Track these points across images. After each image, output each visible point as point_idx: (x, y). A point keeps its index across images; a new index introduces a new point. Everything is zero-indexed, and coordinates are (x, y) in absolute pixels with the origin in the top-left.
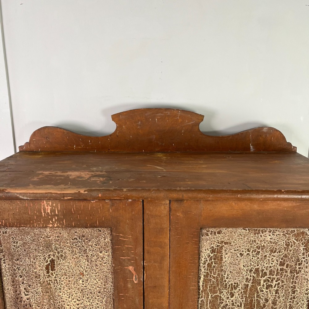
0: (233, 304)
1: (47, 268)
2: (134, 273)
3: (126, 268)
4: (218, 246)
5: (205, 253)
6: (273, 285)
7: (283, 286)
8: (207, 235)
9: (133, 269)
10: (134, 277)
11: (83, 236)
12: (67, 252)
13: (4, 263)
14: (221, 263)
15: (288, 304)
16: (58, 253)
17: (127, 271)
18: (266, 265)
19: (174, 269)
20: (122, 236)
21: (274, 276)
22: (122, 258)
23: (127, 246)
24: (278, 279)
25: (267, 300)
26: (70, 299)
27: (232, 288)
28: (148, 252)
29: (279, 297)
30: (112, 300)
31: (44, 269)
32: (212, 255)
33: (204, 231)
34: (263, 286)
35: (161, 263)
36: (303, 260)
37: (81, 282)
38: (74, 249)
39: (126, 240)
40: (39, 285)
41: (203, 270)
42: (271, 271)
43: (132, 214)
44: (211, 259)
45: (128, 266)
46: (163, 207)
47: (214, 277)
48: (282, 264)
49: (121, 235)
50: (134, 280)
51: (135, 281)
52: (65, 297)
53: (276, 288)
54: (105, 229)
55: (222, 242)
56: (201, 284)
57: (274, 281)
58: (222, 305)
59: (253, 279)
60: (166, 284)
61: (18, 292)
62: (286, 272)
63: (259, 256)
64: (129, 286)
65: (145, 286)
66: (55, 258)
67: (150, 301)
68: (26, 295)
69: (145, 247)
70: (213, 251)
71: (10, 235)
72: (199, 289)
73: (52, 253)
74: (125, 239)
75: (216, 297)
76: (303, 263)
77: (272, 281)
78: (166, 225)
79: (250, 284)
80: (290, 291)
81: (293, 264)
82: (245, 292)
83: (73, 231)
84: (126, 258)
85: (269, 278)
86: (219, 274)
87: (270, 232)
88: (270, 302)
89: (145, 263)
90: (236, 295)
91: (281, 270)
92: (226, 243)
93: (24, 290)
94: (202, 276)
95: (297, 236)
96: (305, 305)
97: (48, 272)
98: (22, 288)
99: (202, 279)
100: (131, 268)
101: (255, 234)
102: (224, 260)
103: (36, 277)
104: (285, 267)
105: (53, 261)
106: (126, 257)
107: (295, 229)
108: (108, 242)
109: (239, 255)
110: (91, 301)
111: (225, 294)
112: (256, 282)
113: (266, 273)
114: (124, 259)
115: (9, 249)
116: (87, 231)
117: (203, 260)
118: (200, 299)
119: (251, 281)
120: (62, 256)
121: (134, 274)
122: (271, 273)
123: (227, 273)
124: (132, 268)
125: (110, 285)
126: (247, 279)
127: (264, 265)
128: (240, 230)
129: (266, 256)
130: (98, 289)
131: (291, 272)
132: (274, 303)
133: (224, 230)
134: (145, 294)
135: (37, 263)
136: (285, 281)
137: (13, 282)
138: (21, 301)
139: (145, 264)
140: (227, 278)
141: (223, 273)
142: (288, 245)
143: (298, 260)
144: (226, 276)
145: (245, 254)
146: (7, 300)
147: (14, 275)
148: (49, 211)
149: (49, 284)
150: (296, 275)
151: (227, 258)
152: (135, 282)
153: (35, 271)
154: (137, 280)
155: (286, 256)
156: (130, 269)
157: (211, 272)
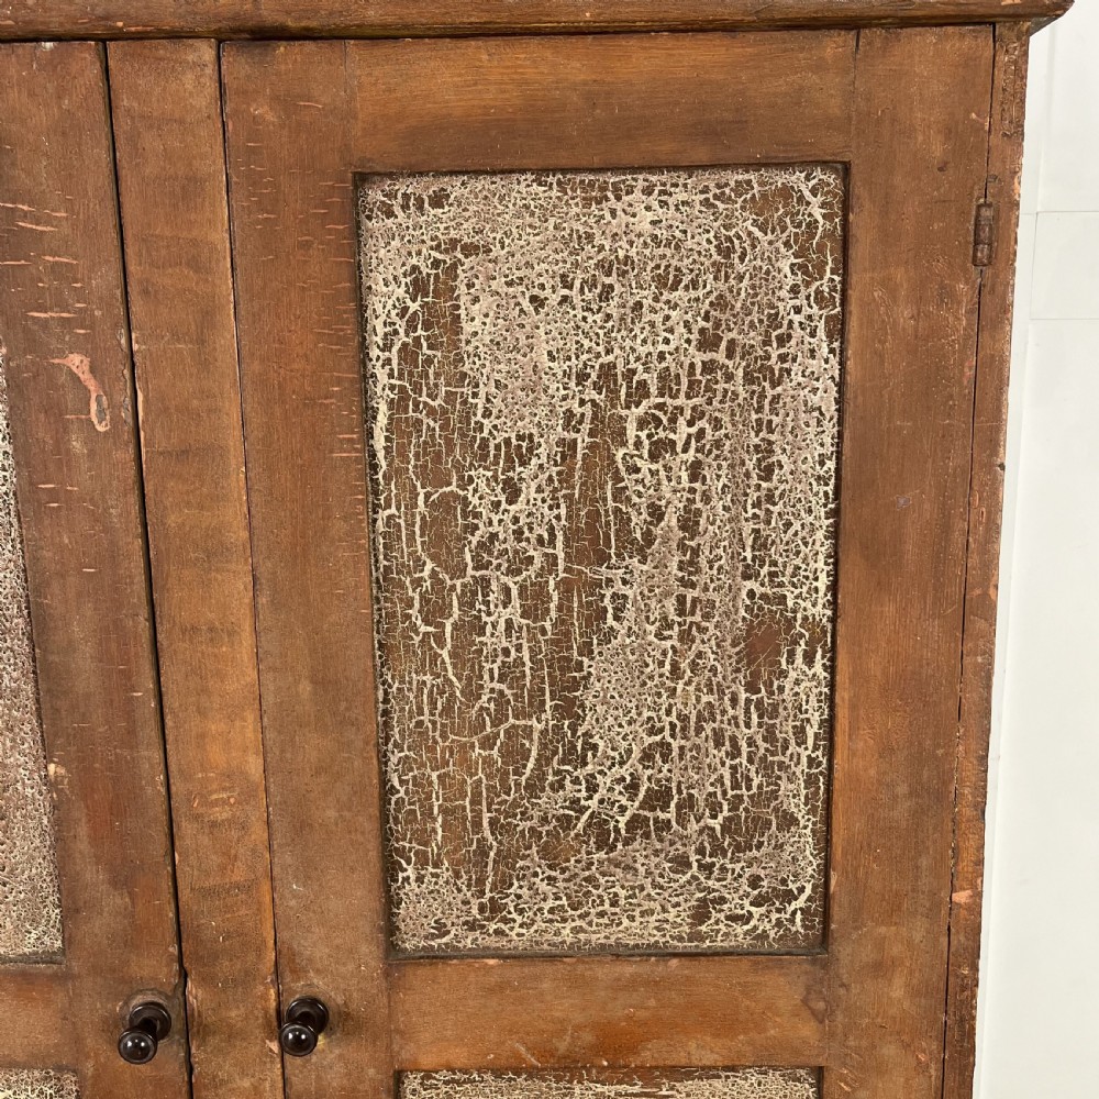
0: (518, 534)
2: (91, 384)
3: (56, 361)
4: (436, 264)
5: (387, 298)
6: (679, 438)
7: (718, 444)
8: (390, 214)
9: (86, 368)
10: (94, 407)
14: (455, 344)
15: (748, 528)
17: (63, 378)
18: (643, 351)
19: (256, 366)
20: (25, 213)
21: (681, 401)
22: (36, 314)
23: (51, 259)
24: (698, 414)
25: (657, 514)
27: (509, 459)
28: (146, 292)
29: (706, 499)
30: (15, 521)
32: (414, 307)
33: (375, 195)
34: (638, 444)
35: (202, 342)
36: (797, 318)
39: (42, 232)
41: (382, 375)
42: (664, 377)
43: (60, 107)
44: (411, 326)
45: (62, 354)
46: (189, 79)
47: (431, 412)
48: (708, 342)
49: (25, 208)
50: (96, 422)
51: (100, 422)
53: (691, 456)
55: (454, 243)
56: (379, 442)
57: (681, 421)
58: (475, 540)
59: (595, 417)
60: (233, 439)
62: (729, 377)
63: (612, 308)
64: (76, 445)
65: (143, 450)
67: (173, 520)
69: (132, 268)
70: (418, 287)
72: (374, 467)
74: (39, 228)
75: (446, 503)
76: (797, 333)
77: (673, 420)
78: (212, 164)
79: (583, 439)
80: (750, 465)
81: (754, 338)
82: (566, 478)
84: (53, 318)
85: (661, 407)
86: (450, 397)
87: (648, 191)
88: (671, 519)
89: (137, 342)
90: (529, 491)
91: (709, 367)
92: (470, 250)
94: (383, 408)
95: (761, 205)
96: (820, 535)
99: (382, 420)
100: (77, 362)
101: (587, 202)
102: (468, 328)
104: (720, 356)
106: (51, 310)
107: (753, 176)
109: (526, 304)
111: (482, 489)
112: (608, 429)
113: (643, 384)
114: (46, 319)
117: (381, 330)
118: (383, 514)
119: (586, 426)
121: (92, 388)
122: (667, 383)
123: (482, 391)
124: (82, 361)
126: (569, 414)
127: (634, 350)
128: (524, 188)
129: (639, 305)
131: (749, 378)
132: (689, 523)
133: (456, 188)
134: (149, 488)
136: (726, 419)
139: (135, 347)
140: (487, 414)
141: (467, 390)
142: (726, 253)
143: (774, 321)
144: (480, 402)
145: (554, 299)
150: (770, 393)
151: (478, 321)
152: (101, 428)
154: (108, 417)
155: (721, 303)
156: (74, 369)
157: (417, 389)
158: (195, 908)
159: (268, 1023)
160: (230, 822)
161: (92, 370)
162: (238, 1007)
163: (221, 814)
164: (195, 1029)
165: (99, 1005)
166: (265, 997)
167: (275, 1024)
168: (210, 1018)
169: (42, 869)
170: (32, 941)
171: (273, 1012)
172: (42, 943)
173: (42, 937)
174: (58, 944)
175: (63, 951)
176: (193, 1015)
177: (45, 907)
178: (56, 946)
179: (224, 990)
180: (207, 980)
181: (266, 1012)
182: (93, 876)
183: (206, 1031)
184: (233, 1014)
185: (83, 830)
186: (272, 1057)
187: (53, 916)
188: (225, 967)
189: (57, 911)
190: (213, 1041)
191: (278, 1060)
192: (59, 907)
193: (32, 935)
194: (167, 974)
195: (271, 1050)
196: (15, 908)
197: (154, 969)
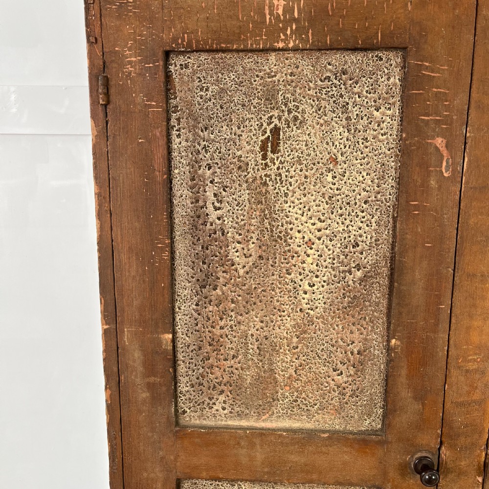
1: (263, 148)
2: (445, 153)
3: (429, 141)
9: (444, 145)
10: (444, 164)
11: (344, 72)
12: (309, 110)
13: (179, 136)
16: (289, 112)
17: (432, 150)
20: (427, 67)
22: (423, 118)
23: (436, 90)
26: (304, 219)
28: (478, 107)
30: (391, 220)
31: (258, 149)
37: (330, 179)
38: (323, 103)
39: (434, 77)
40: (245, 185)
43: (454, 14)
45: (433, 138)
49: (427, 64)
50: (444, 171)
51: (446, 172)
52: (295, 212)
54: (391, 55)
61: (201, 203)
64: (433, 183)
65: (463, 186)
66: (282, 125)
67: (472, 221)
68: (216, 209)
69: (474, 95)
71: (194, 72)
73: (276, 113)
74: (432, 74)
83: (324, 61)
84: (431, 120)
89: (470, 132)
93: (213, 198)
97: (264, 157)
98: (210, 194)
100: (440, 142)
103: (240, 168)
105: (276, 131)
106: (431, 115)
108: (395, 84)
110: (347, 222)
114: (428, 121)
115: (190, 104)
116: (353, 59)
120: (296, 118)
121: (445, 155)
124: (442, 141)
125: (389, 185)
130: (364, 194)
134: (463, 205)
135: (244, 136)
137: (193, 179)
138: (205, 224)
139: (468, 135)
146: (177, 221)
147: (195, 163)
148: (280, 12)
149: (265, 184)
152: (446, 175)
153: (239, 153)
154: (450, 169)
156: (438, 145)
158: (452, 411)
159: (479, 468)
160: (476, 371)
161: (447, 147)
162: (466, 460)
163: (472, 366)
164: (442, 470)
165: (398, 457)
166: (479, 456)
167: (482, 469)
168: (450, 465)
169: (378, 390)
170: (367, 424)
171: (482, 463)
172: (371, 425)
173: (371, 422)
174: (379, 426)
175: (381, 430)
176: (443, 463)
177: (375, 408)
178: (378, 427)
179: (460, 451)
180: (452, 447)
181: (479, 463)
182: (405, 394)
183: (448, 471)
184: (462, 464)
185: (404, 372)
186: (478, 484)
187: (379, 413)
188: (462, 441)
189: (381, 410)
190: (451, 476)
191: (481, 486)
192: (383, 408)
193: (367, 421)
194: (434, 444)
195: (478, 481)
196: (361, 408)
197: (428, 440)
